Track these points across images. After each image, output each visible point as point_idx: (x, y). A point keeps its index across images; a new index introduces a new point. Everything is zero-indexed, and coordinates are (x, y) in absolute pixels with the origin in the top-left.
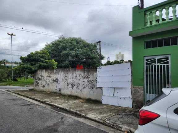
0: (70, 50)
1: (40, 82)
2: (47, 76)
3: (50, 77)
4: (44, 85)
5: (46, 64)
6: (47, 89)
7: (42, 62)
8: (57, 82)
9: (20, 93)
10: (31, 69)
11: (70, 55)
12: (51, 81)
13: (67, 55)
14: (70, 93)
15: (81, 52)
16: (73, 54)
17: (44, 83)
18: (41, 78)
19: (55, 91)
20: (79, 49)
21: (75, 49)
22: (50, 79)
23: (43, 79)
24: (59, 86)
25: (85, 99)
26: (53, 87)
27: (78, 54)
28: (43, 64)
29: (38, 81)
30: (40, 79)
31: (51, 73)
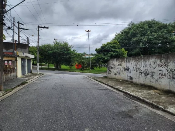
0: (141, 36)
1: (112, 70)
2: (118, 65)
3: (121, 65)
4: (116, 73)
5: (116, 54)
6: (118, 76)
7: (113, 52)
8: (128, 70)
9: (97, 79)
10: (104, 58)
11: (141, 42)
12: (122, 70)
13: (138, 42)
14: (143, 83)
15: (155, 36)
16: (144, 40)
17: (116, 71)
18: (113, 66)
19: (126, 79)
20: (152, 33)
21: (147, 34)
22: (121, 67)
23: (115, 67)
24: (131, 75)
25: (162, 90)
26: (125, 76)
27: (150, 39)
28: (114, 53)
29: (110, 69)
30: (112, 68)
31: (122, 62)
